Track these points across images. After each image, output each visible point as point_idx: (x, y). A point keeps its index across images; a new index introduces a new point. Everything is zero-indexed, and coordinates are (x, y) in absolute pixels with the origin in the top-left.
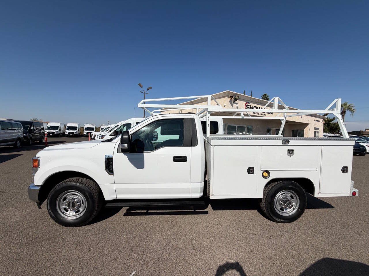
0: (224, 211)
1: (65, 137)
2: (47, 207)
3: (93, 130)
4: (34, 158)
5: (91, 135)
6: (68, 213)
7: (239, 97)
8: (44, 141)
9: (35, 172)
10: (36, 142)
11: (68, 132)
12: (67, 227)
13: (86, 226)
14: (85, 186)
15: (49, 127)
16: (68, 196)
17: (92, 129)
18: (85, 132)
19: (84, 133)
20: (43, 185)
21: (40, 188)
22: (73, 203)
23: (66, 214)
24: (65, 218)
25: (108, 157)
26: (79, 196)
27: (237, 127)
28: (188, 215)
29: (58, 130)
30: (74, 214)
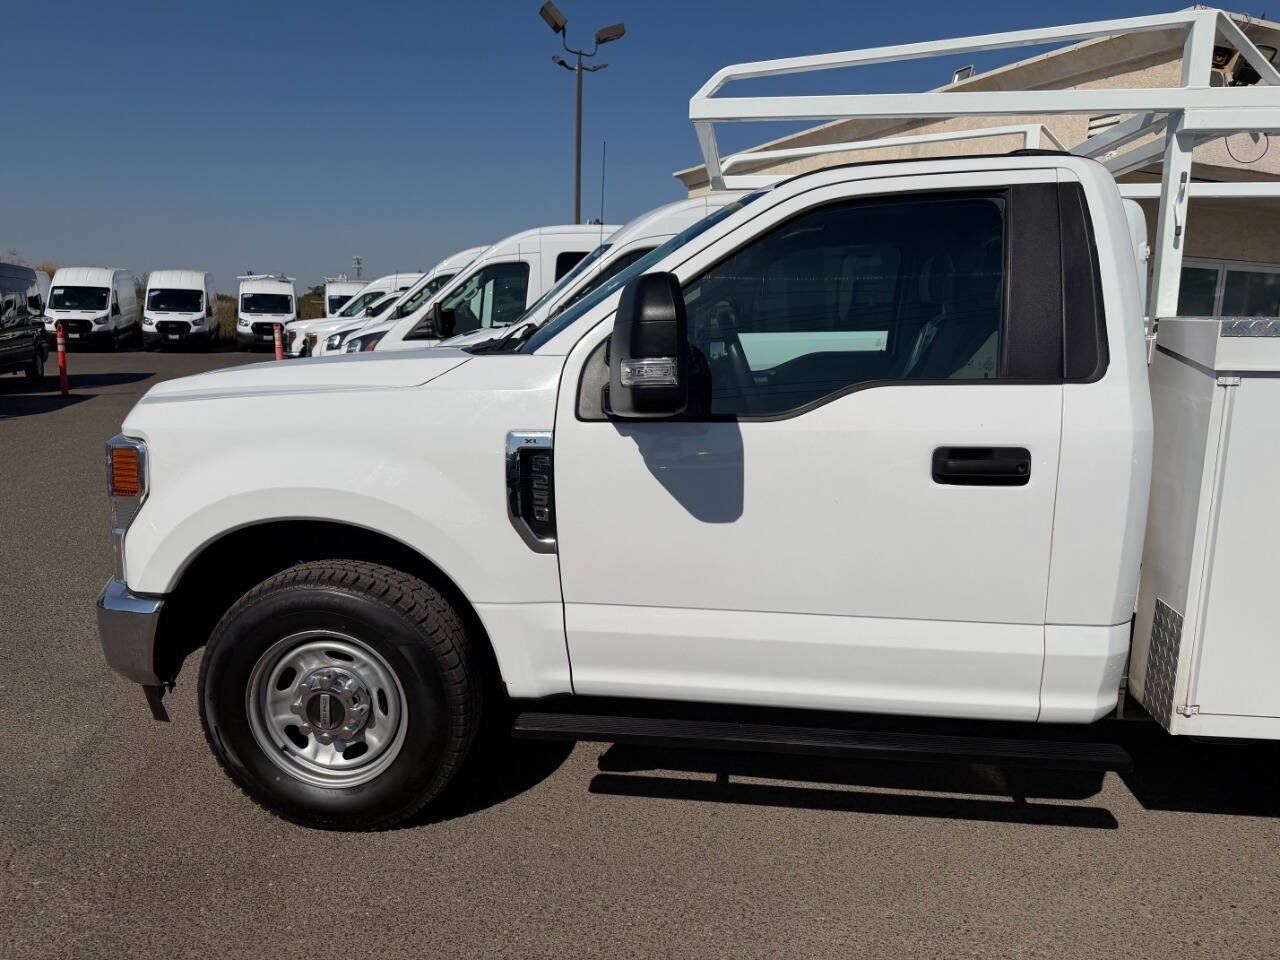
0: (1219, 818)
1: (142, 350)
2: (203, 713)
3: (287, 310)
4: (113, 441)
5: (288, 339)
6: (307, 751)
7: (1275, 51)
8: (51, 369)
9: (128, 521)
10: (10, 375)
11: (155, 321)
12: (308, 826)
13: (403, 833)
14: (399, 609)
15: (61, 292)
16: (302, 664)
17: (278, 303)
18: (247, 321)
19: (241, 329)
20: (173, 593)
21: (163, 611)
22: (335, 702)
23: (297, 759)
24: (294, 779)
25: (524, 445)
26: (365, 665)
27: (1222, 278)
28: (985, 823)
29: (107, 311)
30: (340, 760)
